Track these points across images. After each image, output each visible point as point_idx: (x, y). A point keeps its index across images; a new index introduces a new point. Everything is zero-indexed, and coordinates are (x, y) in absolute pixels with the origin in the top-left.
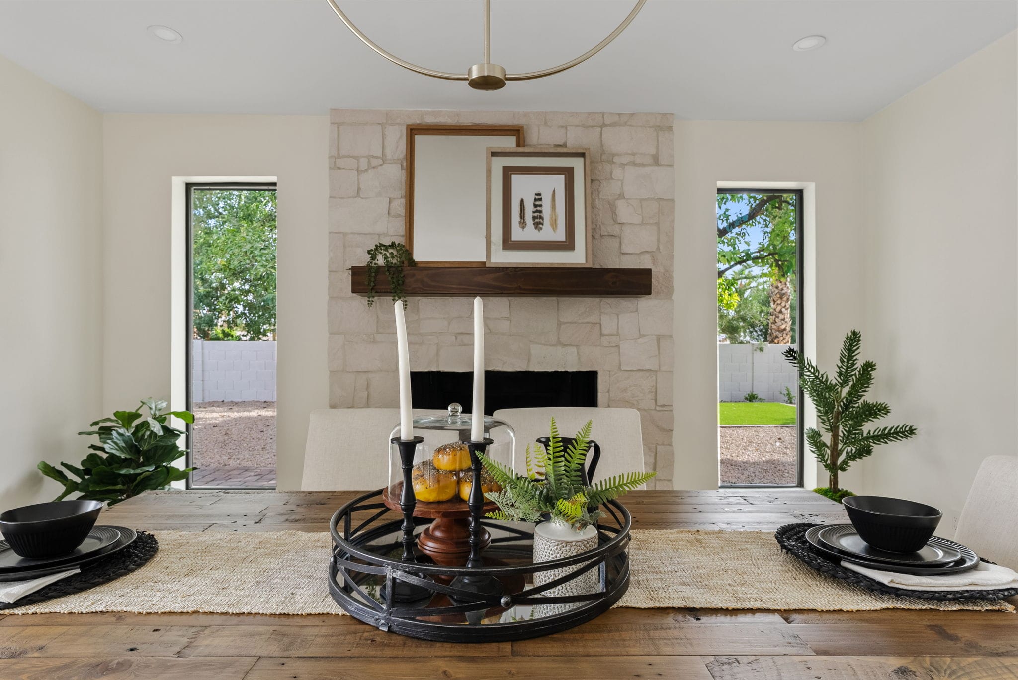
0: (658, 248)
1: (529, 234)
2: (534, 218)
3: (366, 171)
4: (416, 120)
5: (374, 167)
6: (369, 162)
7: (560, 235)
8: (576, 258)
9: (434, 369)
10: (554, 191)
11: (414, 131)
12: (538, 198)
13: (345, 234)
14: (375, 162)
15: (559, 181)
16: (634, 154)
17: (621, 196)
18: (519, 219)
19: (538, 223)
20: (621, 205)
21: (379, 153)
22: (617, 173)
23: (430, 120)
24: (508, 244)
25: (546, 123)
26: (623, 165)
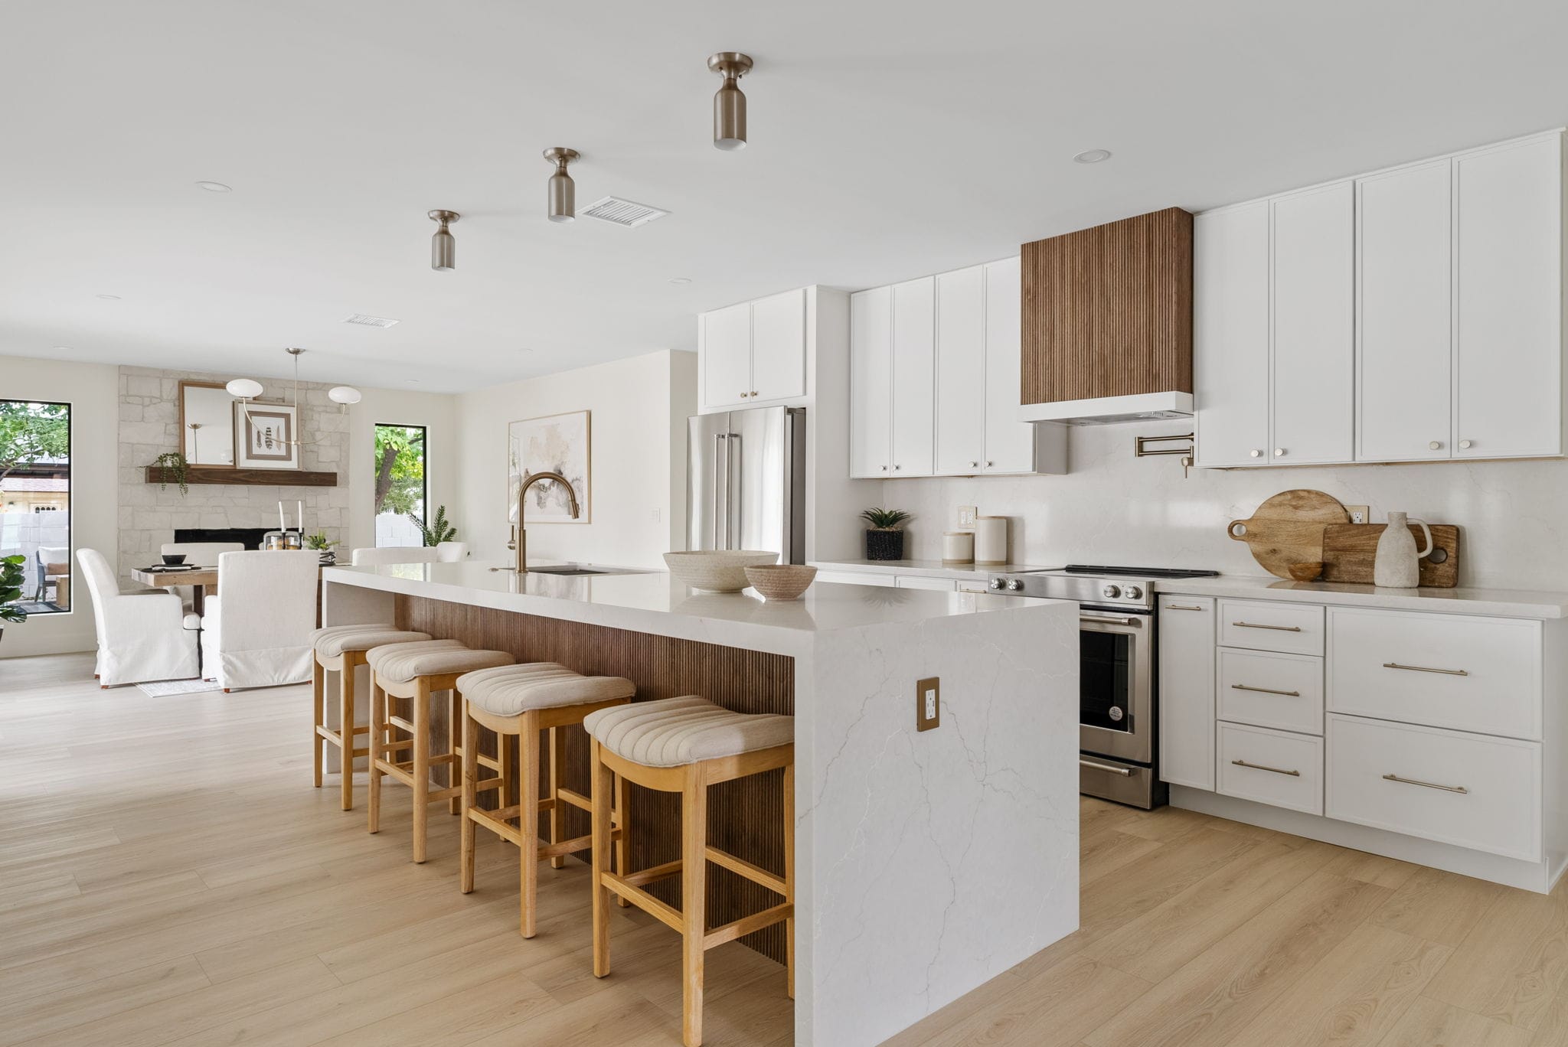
0: (340, 460)
1: (264, 450)
2: (266, 442)
3: (148, 406)
4: (185, 377)
5: (154, 404)
6: (151, 401)
7: (283, 452)
8: (292, 465)
9: (197, 528)
10: (278, 427)
11: (183, 384)
12: (269, 430)
13: (133, 444)
14: (155, 401)
15: (282, 421)
16: (326, 406)
17: (318, 430)
18: (256, 442)
19: (269, 444)
20: (317, 434)
21: (158, 395)
22: (316, 416)
23: (194, 377)
24: (250, 456)
25: (271, 385)
26: (319, 413)
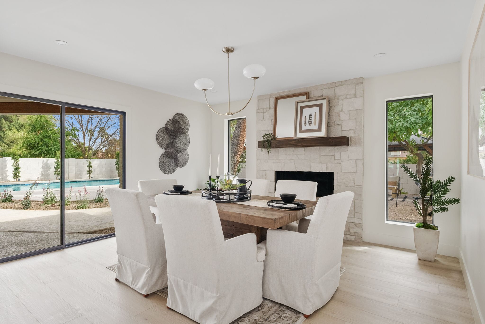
0: (356, 128)
1: (307, 127)
2: (309, 122)
3: (265, 112)
4: (276, 96)
5: (267, 111)
6: (266, 110)
7: (317, 127)
8: (322, 134)
9: (283, 170)
10: (316, 112)
11: (276, 99)
12: (311, 115)
13: (260, 131)
14: (267, 109)
15: (317, 109)
16: (346, 95)
17: (342, 110)
18: (304, 123)
19: (310, 123)
20: (341, 113)
21: (268, 107)
22: (340, 102)
23: (282, 94)
24: (301, 131)
25: (316, 89)
26: (343, 99)
